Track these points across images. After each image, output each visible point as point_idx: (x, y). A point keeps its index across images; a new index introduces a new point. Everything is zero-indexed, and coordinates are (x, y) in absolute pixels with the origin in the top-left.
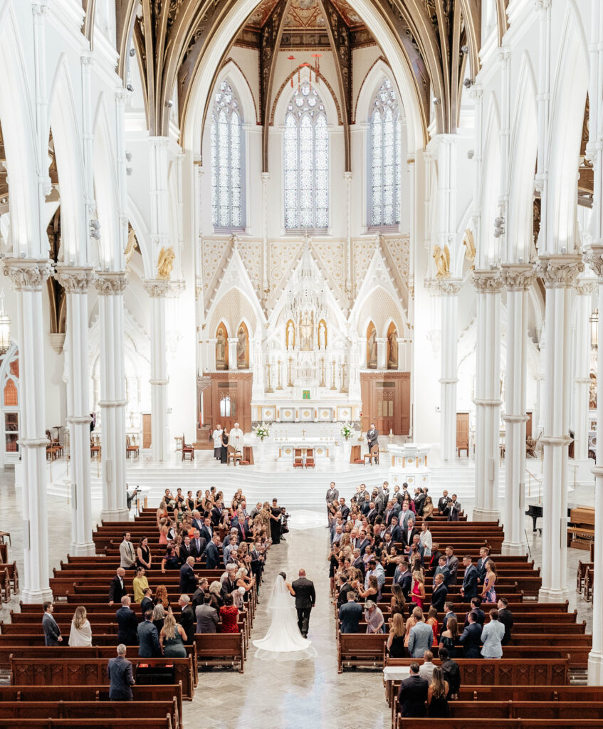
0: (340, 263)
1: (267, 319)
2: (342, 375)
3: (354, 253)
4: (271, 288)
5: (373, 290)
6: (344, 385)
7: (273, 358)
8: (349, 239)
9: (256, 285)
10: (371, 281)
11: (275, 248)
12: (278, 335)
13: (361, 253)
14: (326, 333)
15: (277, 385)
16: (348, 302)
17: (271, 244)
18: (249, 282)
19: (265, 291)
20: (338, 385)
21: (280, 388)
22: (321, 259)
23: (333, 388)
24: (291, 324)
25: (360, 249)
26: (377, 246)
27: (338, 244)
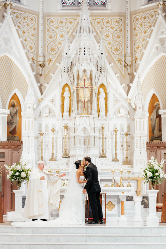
0: (119, 37)
1: (42, 94)
2: (125, 147)
3: (134, 26)
4: (46, 63)
5: (156, 60)
6: (127, 158)
7: (47, 126)
8: (128, 13)
9: (30, 58)
10: (154, 50)
11: (52, 22)
12: (52, 101)
13: (141, 25)
14: (106, 99)
15: (50, 157)
16: (128, 78)
17: (47, 18)
18: (23, 52)
19: (40, 65)
20: (121, 157)
21: (53, 159)
22: (99, 33)
23: (115, 160)
24: (67, 89)
25: (140, 22)
26: (160, 12)
27: (117, 18)
